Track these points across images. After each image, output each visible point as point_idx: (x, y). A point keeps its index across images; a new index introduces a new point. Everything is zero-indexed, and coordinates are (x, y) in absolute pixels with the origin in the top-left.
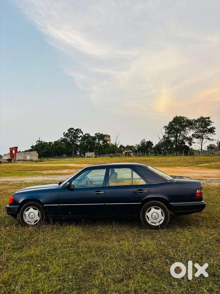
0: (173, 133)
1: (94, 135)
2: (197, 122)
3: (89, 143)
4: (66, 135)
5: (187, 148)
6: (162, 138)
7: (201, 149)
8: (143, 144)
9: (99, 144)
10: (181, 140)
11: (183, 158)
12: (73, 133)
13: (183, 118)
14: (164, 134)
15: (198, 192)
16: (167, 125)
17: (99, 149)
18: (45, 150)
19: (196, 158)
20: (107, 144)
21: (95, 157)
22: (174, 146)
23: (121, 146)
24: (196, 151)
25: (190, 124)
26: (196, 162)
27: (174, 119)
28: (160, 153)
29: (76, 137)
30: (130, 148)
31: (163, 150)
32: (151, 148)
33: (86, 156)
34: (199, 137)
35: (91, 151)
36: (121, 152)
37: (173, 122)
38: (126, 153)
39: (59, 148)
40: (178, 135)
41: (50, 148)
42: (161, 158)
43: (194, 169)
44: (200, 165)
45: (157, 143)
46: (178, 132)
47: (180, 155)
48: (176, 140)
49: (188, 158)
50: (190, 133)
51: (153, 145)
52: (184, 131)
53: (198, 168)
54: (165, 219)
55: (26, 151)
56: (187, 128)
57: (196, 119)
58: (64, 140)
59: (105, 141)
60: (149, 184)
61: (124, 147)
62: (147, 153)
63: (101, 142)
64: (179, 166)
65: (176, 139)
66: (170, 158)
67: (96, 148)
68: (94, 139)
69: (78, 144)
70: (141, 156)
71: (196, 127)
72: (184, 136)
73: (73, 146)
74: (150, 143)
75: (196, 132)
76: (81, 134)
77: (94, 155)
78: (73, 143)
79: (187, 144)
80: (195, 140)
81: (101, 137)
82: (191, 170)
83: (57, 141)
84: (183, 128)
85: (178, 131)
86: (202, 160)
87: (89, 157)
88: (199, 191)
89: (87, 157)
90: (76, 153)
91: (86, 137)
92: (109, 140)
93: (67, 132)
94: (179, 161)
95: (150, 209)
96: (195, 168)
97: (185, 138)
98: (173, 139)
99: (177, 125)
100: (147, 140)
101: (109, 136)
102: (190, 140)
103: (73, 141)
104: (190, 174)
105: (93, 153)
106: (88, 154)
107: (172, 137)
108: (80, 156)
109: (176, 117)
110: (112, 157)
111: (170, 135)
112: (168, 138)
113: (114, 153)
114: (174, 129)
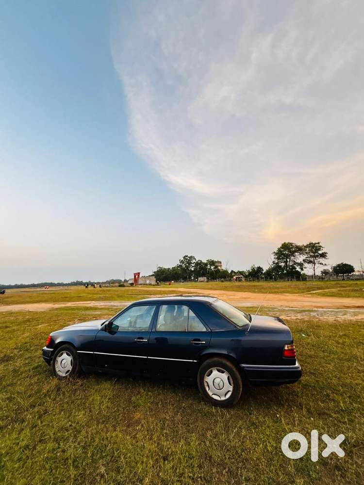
0: (283, 258)
1: (206, 262)
2: (307, 247)
3: (201, 268)
4: (182, 262)
5: (299, 273)
6: (271, 263)
7: (315, 274)
8: (253, 269)
9: (210, 269)
10: (291, 266)
11: (295, 283)
12: (188, 260)
13: (291, 244)
14: (274, 260)
15: (286, 348)
16: (276, 252)
17: (211, 274)
18: (164, 275)
19: (309, 284)
20: (218, 270)
21: (207, 282)
22: (285, 272)
23: (232, 271)
24: (308, 276)
25: (300, 249)
26: (308, 288)
27: (283, 245)
28: (271, 278)
29: (190, 263)
30: (241, 273)
31: (273, 275)
32: (262, 273)
33: (199, 280)
34: (310, 262)
35: (203, 275)
36: (232, 277)
37: (281, 247)
38: (237, 278)
39: (176, 273)
40: (288, 260)
41: (169, 273)
42: (272, 284)
43: (304, 297)
44: (312, 292)
45: (267, 269)
46: (287, 258)
47: (291, 280)
48: (286, 266)
49: (300, 284)
50: (300, 258)
51: (263, 270)
52: (294, 256)
53: (310, 295)
54: (234, 390)
55: (149, 276)
56: (296, 254)
57: (305, 245)
58: (180, 266)
59: (216, 267)
60: (210, 330)
61: (235, 272)
62: (258, 278)
63: (212, 267)
64: (288, 292)
65: (286, 264)
66: (280, 284)
67: (208, 274)
68: (206, 265)
69: (193, 269)
70: (251, 281)
71: (306, 253)
72: (295, 261)
73: (188, 271)
74: (260, 269)
75: (307, 257)
76: (194, 261)
77: (206, 280)
78: (188, 269)
79: (298, 269)
80: (306, 265)
81: (212, 263)
82: (301, 298)
83: (175, 267)
84: (293, 253)
85: (287, 256)
86: (314, 286)
87: (202, 281)
88: (288, 347)
89: (200, 282)
90: (190, 278)
91: (199, 264)
92: (221, 266)
93: (183, 259)
94: (289, 287)
95: (211, 372)
96: (306, 295)
97: (295, 263)
98: (283, 264)
99: (286, 250)
100: (256, 266)
101: (220, 263)
102: (301, 265)
103: (187, 267)
104: (300, 302)
105: (206, 278)
106: (201, 279)
107: (281, 262)
108: (194, 280)
109: (285, 243)
110: (222, 281)
111: (279, 260)
112: (278, 263)
113: (225, 278)
114: (284, 254)
